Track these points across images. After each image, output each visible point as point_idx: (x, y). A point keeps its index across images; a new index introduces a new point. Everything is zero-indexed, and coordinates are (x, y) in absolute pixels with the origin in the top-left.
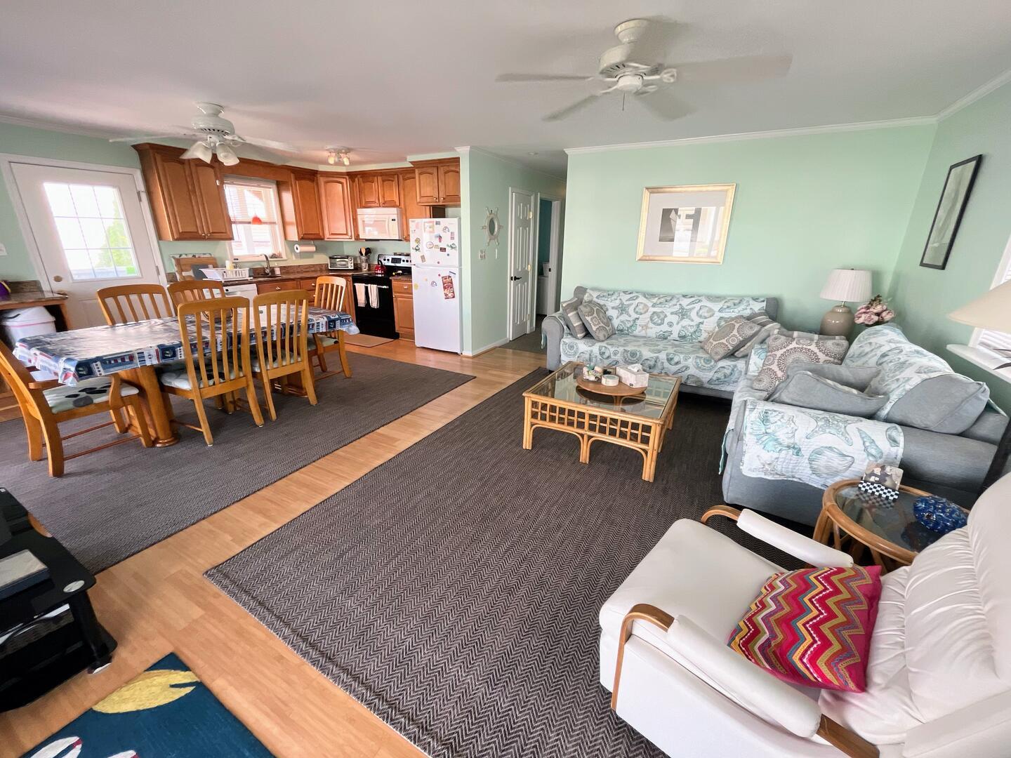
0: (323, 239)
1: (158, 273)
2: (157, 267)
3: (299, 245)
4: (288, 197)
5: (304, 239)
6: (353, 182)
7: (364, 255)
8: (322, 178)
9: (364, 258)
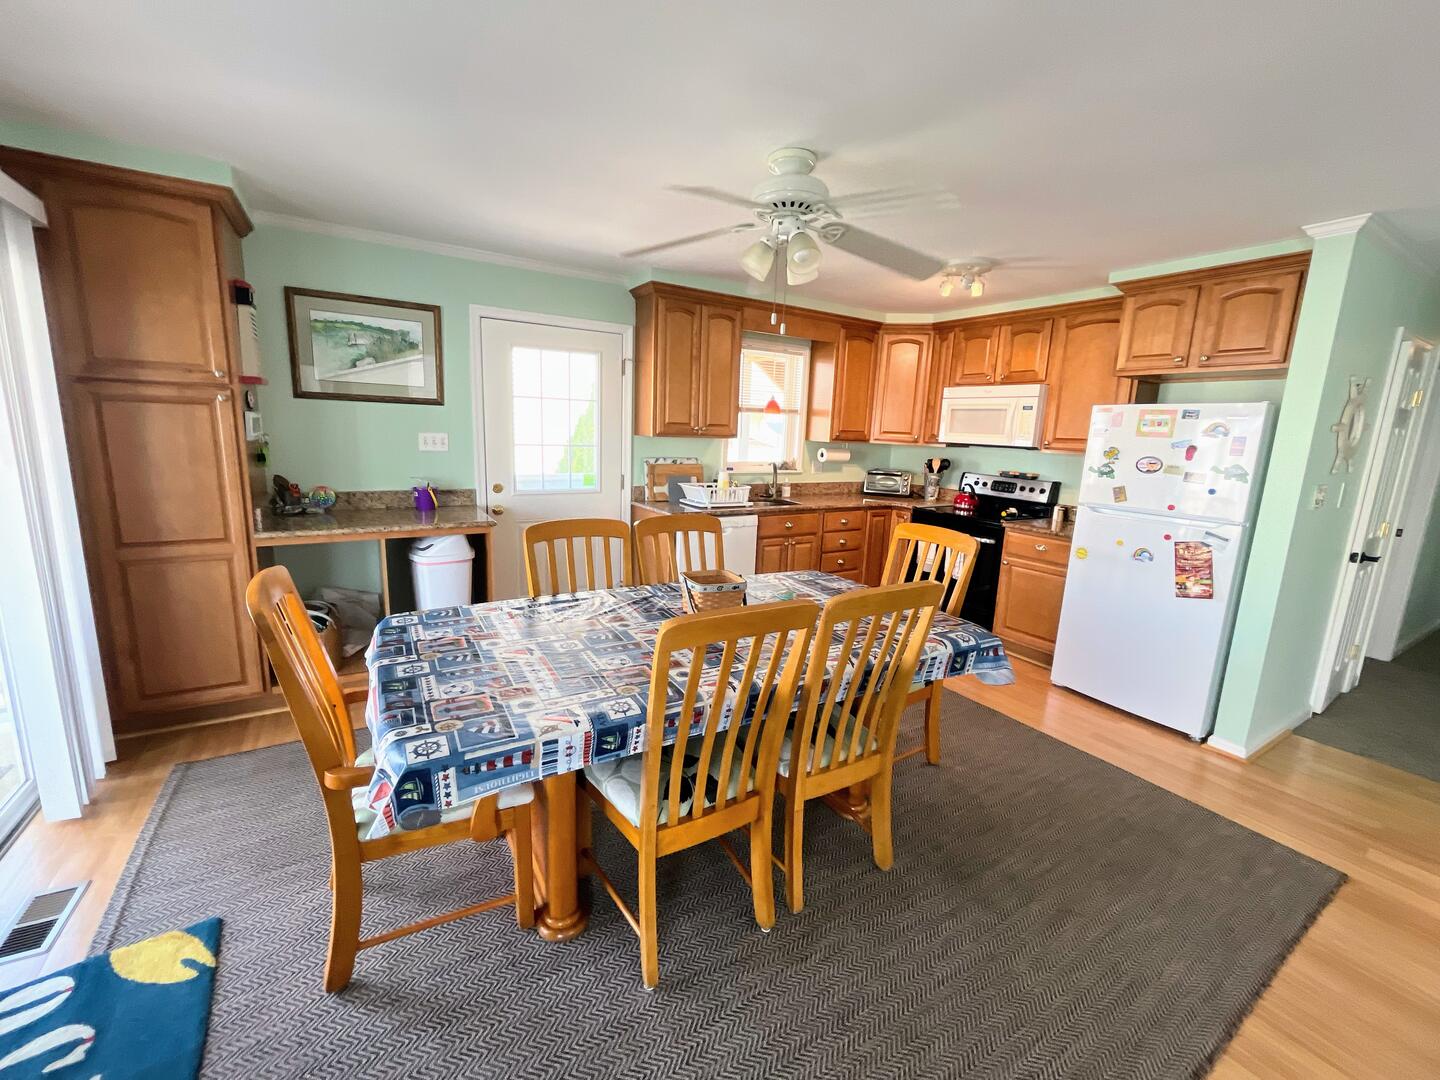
0: (865, 440)
1: (623, 487)
2: (623, 476)
3: (828, 449)
4: (826, 371)
5: (837, 438)
6: (943, 339)
7: (935, 471)
8: (886, 336)
9: (933, 477)
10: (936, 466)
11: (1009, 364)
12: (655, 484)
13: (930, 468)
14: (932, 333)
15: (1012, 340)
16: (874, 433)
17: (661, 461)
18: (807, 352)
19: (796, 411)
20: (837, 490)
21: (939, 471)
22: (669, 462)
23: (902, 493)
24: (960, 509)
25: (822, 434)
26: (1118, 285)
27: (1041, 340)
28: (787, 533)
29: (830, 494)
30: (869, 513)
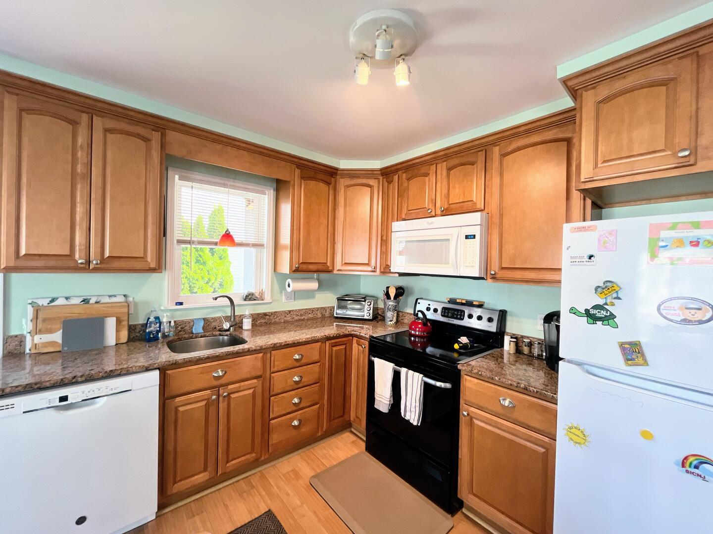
0: (330, 272)
3: (293, 279)
4: (286, 209)
5: (301, 270)
6: (390, 182)
7: (392, 298)
8: (342, 180)
9: (391, 303)
10: (392, 293)
11: (447, 197)
12: (42, 331)
13: (387, 295)
14: (381, 178)
15: (448, 175)
16: (338, 265)
18: (271, 192)
19: (262, 245)
20: (311, 316)
21: (396, 297)
22: (75, 301)
23: (366, 317)
24: (415, 336)
25: (285, 268)
27: (476, 173)
29: (303, 320)
30: (328, 343)
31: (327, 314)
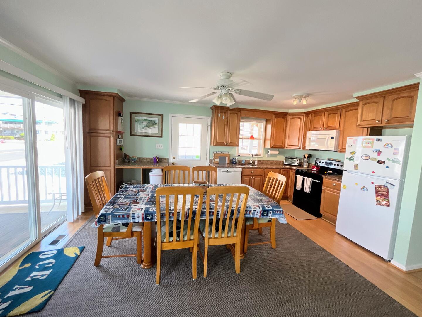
0: (282, 147)
1: (207, 159)
2: (207, 156)
3: (270, 150)
4: (269, 127)
5: (273, 147)
6: (308, 117)
7: (306, 158)
8: (289, 116)
9: (306, 160)
10: (306, 156)
11: (327, 124)
12: (215, 159)
13: (305, 157)
14: (305, 115)
15: (328, 116)
16: (286, 146)
17: (218, 153)
18: (264, 122)
19: (261, 139)
20: (275, 163)
21: (308, 158)
22: (220, 153)
23: (296, 165)
24: (314, 171)
25: (268, 146)
26: (357, 98)
27: (337, 117)
28: (252, 174)
29: (273, 164)
30: (281, 170)
31: (281, 163)
